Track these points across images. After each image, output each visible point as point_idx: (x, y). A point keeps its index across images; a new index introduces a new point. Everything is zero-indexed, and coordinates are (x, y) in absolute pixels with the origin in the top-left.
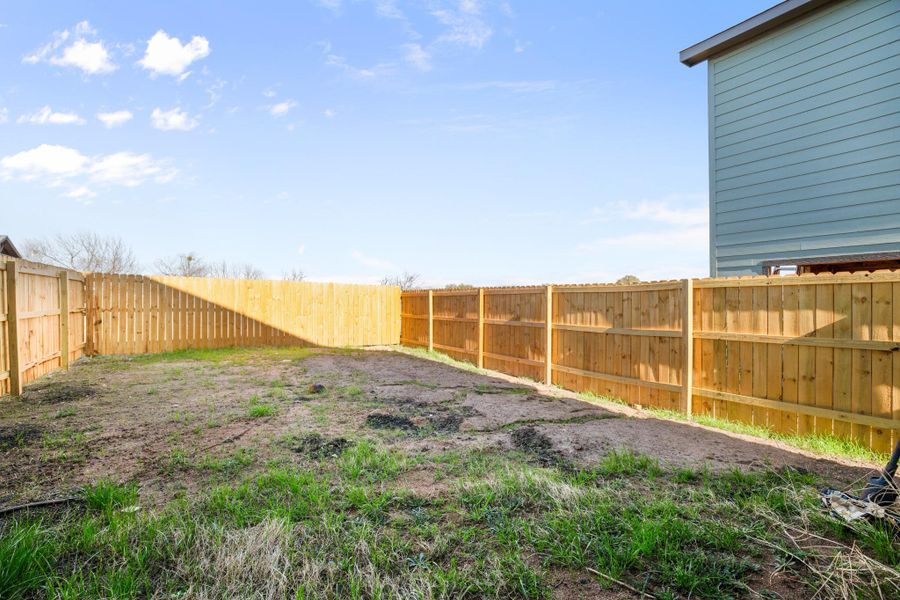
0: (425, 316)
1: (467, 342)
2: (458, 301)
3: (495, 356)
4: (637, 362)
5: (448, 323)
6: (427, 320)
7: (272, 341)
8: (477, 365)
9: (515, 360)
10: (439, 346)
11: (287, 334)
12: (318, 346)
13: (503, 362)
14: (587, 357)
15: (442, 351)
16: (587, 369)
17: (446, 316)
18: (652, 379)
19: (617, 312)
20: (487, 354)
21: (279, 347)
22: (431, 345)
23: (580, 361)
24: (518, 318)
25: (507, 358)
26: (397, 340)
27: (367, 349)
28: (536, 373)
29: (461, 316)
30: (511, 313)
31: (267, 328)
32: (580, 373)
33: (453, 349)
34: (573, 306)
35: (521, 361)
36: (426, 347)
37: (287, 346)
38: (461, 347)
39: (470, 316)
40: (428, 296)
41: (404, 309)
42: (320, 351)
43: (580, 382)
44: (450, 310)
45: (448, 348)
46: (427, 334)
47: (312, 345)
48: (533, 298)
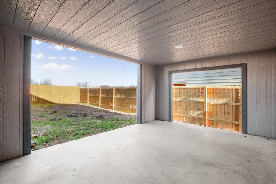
0: (86, 95)
1: (97, 101)
2: (94, 91)
3: (103, 104)
4: (129, 104)
5: (92, 96)
6: (87, 96)
7: (40, 102)
8: (99, 107)
9: (107, 105)
10: (90, 103)
11: (45, 100)
12: (55, 103)
13: (105, 106)
14: (121, 104)
15: (91, 104)
16: (121, 106)
17: (92, 95)
18: (132, 108)
19: (126, 94)
20: (102, 104)
21: (42, 104)
22: (88, 102)
23: (120, 104)
24: (108, 95)
25: (106, 105)
26: (79, 101)
27: (70, 104)
28: (111, 108)
29: (95, 95)
30: (107, 94)
31: (38, 98)
32: (119, 107)
33: (94, 103)
34: (119, 92)
35: (109, 105)
36: (87, 103)
37: (45, 103)
38: (95, 103)
39: (97, 95)
40: (87, 90)
41: (81, 93)
42: (56, 104)
43: (120, 109)
44: (93, 93)
45: (92, 103)
46: (87, 100)
47: (53, 103)
48: (111, 90)
